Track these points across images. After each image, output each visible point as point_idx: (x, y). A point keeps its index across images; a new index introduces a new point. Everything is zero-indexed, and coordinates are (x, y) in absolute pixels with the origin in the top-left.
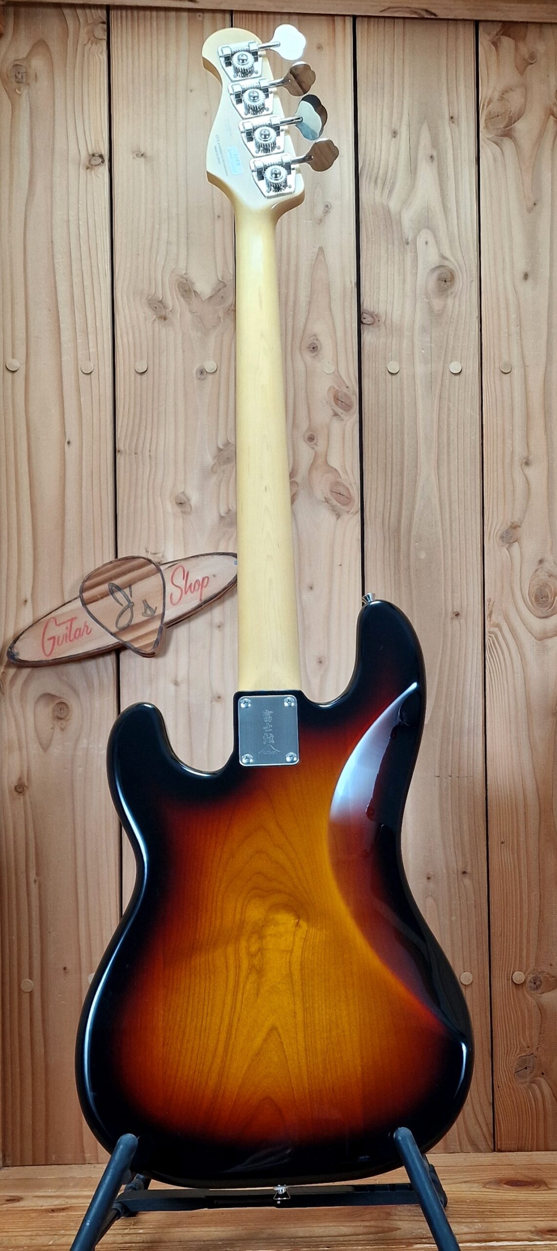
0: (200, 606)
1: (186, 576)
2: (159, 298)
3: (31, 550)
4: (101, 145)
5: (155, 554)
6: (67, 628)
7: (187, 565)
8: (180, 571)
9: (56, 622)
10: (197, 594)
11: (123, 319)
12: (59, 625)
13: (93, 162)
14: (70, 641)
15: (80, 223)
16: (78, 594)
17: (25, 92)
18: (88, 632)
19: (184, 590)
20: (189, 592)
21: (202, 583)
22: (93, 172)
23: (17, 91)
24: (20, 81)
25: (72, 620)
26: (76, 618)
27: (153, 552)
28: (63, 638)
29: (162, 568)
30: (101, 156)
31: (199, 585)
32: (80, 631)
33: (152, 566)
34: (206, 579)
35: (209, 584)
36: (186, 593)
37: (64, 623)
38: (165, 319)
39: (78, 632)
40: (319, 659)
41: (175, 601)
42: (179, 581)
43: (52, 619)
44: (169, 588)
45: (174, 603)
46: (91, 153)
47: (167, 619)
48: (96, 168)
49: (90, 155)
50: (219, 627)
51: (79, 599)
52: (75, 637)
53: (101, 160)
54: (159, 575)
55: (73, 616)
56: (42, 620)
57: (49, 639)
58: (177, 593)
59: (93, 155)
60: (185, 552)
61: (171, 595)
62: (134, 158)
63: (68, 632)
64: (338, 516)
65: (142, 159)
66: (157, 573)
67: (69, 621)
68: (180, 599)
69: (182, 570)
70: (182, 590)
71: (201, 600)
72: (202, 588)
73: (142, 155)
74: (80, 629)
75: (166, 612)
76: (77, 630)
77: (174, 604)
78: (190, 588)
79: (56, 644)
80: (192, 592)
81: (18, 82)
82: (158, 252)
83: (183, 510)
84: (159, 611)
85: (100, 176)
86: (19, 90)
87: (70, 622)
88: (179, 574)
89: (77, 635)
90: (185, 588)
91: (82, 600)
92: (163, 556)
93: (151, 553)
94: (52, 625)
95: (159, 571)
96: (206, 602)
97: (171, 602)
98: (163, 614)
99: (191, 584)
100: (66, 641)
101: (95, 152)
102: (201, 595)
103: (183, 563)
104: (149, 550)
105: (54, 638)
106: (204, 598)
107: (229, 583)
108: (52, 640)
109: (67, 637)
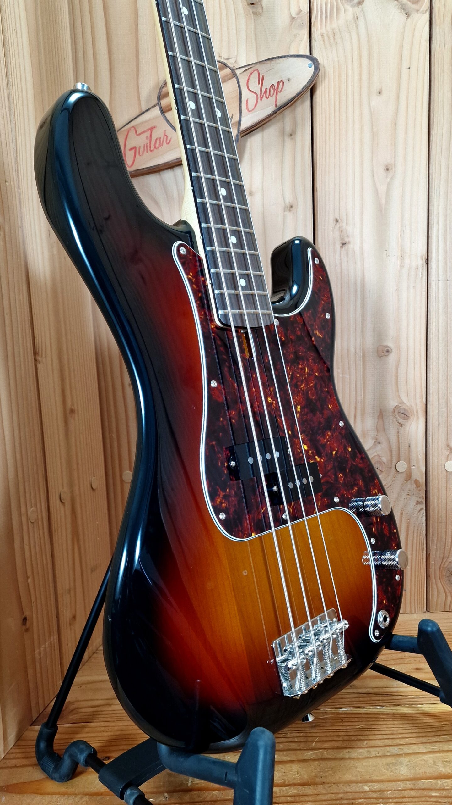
0: (274, 113)
1: (261, 80)
3: (106, 57)
5: (228, 59)
6: (147, 137)
7: (262, 69)
8: (255, 74)
9: (136, 132)
10: (272, 99)
12: (140, 134)
14: (151, 151)
16: (156, 101)
18: (168, 141)
19: (259, 96)
20: (264, 98)
21: (277, 88)
25: (151, 129)
26: (155, 127)
27: (227, 57)
28: (144, 149)
29: (238, 72)
31: (274, 90)
32: (160, 140)
33: (228, 71)
34: (281, 83)
35: (283, 89)
36: (261, 98)
37: (144, 132)
39: (158, 141)
40: (387, 166)
41: (251, 106)
42: (255, 86)
43: (132, 128)
44: (245, 93)
45: (250, 109)
47: (243, 126)
50: (291, 135)
51: (157, 107)
52: (155, 148)
54: (234, 79)
55: (153, 125)
56: (122, 129)
57: (131, 149)
58: (252, 99)
60: (257, 57)
61: (247, 101)
63: (148, 142)
64: (408, 15)
66: (233, 78)
67: (148, 130)
68: (255, 106)
69: (257, 73)
70: (257, 96)
71: (276, 106)
72: (277, 94)
74: (160, 138)
75: (242, 119)
76: (156, 140)
77: (249, 111)
78: (264, 94)
79: (137, 154)
80: (267, 98)
83: (254, 10)
84: (236, 118)
87: (149, 132)
88: (254, 79)
89: (157, 145)
90: (261, 94)
91: (161, 108)
92: (235, 62)
93: (224, 59)
94: (132, 133)
95: (234, 75)
96: (281, 108)
97: (247, 108)
98: (240, 121)
99: (267, 89)
100: (147, 152)
102: (276, 101)
103: (258, 67)
104: (222, 55)
105: (135, 148)
106: (279, 104)
107: (303, 88)
108: (133, 151)
109: (147, 147)
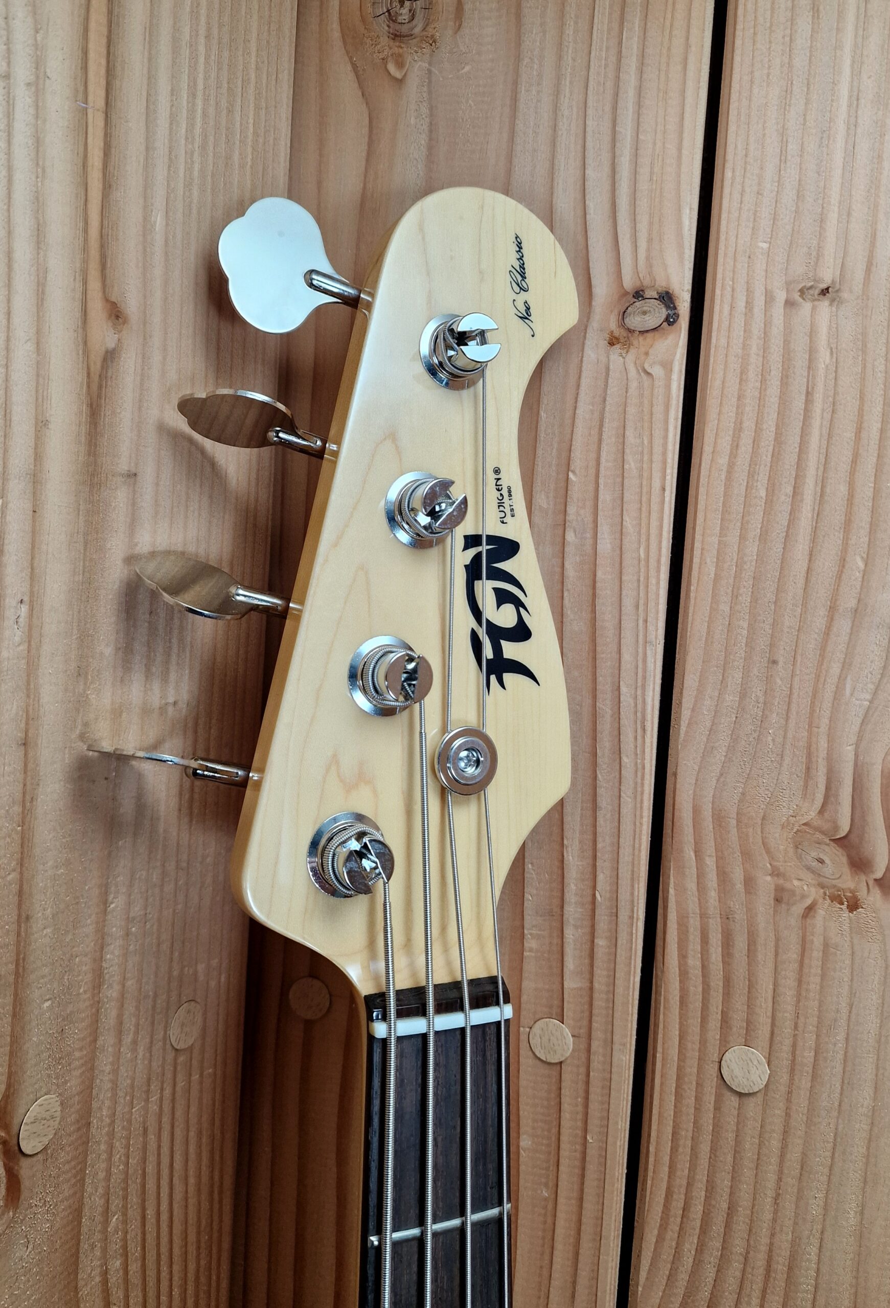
2: (836, 828)
4: (671, 258)
11: (691, 885)
13: (635, 321)
15: (570, 536)
17: (417, 66)
22: (631, 357)
23: (392, 68)
24: (404, 29)
30: (667, 298)
38: (854, 906)
46: (629, 283)
48: (639, 342)
49: (626, 293)
53: (664, 312)
59: (638, 295)
62: (789, 304)
65: (824, 305)
73: (825, 292)
81: (396, 36)
82: (846, 665)
85: (657, 371)
86: (400, 65)
101: (647, 282)
